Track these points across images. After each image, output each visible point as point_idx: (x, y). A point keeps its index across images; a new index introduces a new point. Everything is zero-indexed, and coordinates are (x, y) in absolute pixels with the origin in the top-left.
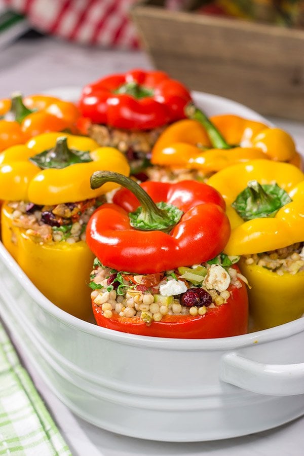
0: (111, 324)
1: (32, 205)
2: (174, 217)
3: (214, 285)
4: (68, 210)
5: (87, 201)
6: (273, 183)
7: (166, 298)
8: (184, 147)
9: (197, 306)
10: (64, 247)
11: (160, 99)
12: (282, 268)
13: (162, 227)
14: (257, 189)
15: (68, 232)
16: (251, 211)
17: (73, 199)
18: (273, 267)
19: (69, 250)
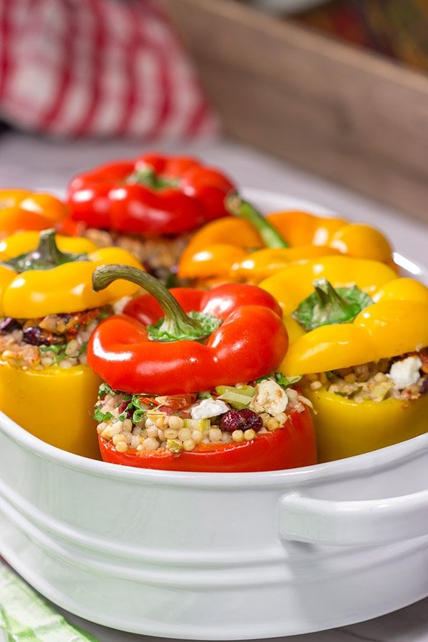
0: (125, 460)
1: (8, 320)
2: (209, 327)
3: (266, 406)
4: (61, 322)
5: (87, 311)
6: (351, 285)
7: (200, 421)
8: (225, 250)
9: (242, 430)
10: (57, 372)
11: (190, 191)
12: (362, 393)
13: (193, 338)
14: (325, 289)
15: (61, 352)
16: (318, 321)
17: (69, 308)
18: (349, 393)
19: (64, 375)
